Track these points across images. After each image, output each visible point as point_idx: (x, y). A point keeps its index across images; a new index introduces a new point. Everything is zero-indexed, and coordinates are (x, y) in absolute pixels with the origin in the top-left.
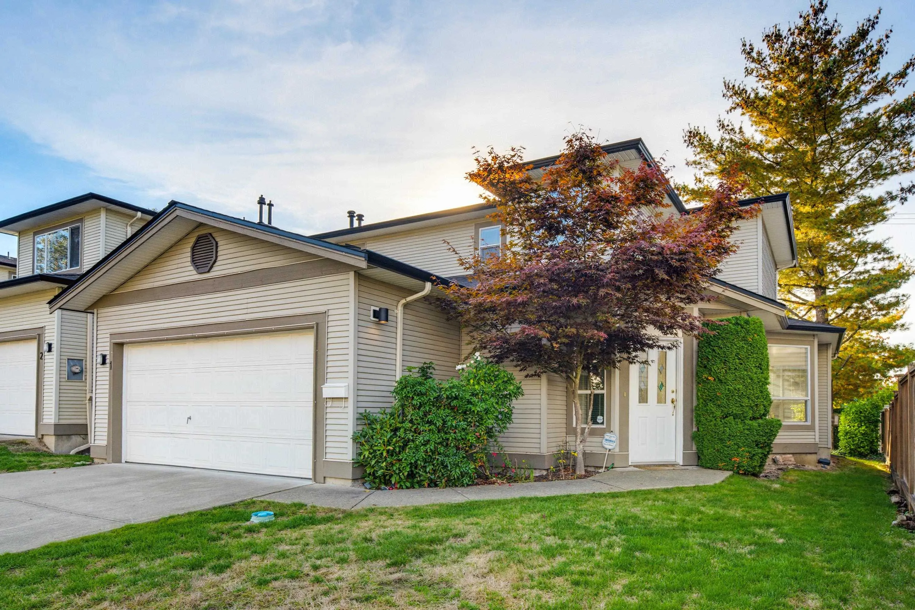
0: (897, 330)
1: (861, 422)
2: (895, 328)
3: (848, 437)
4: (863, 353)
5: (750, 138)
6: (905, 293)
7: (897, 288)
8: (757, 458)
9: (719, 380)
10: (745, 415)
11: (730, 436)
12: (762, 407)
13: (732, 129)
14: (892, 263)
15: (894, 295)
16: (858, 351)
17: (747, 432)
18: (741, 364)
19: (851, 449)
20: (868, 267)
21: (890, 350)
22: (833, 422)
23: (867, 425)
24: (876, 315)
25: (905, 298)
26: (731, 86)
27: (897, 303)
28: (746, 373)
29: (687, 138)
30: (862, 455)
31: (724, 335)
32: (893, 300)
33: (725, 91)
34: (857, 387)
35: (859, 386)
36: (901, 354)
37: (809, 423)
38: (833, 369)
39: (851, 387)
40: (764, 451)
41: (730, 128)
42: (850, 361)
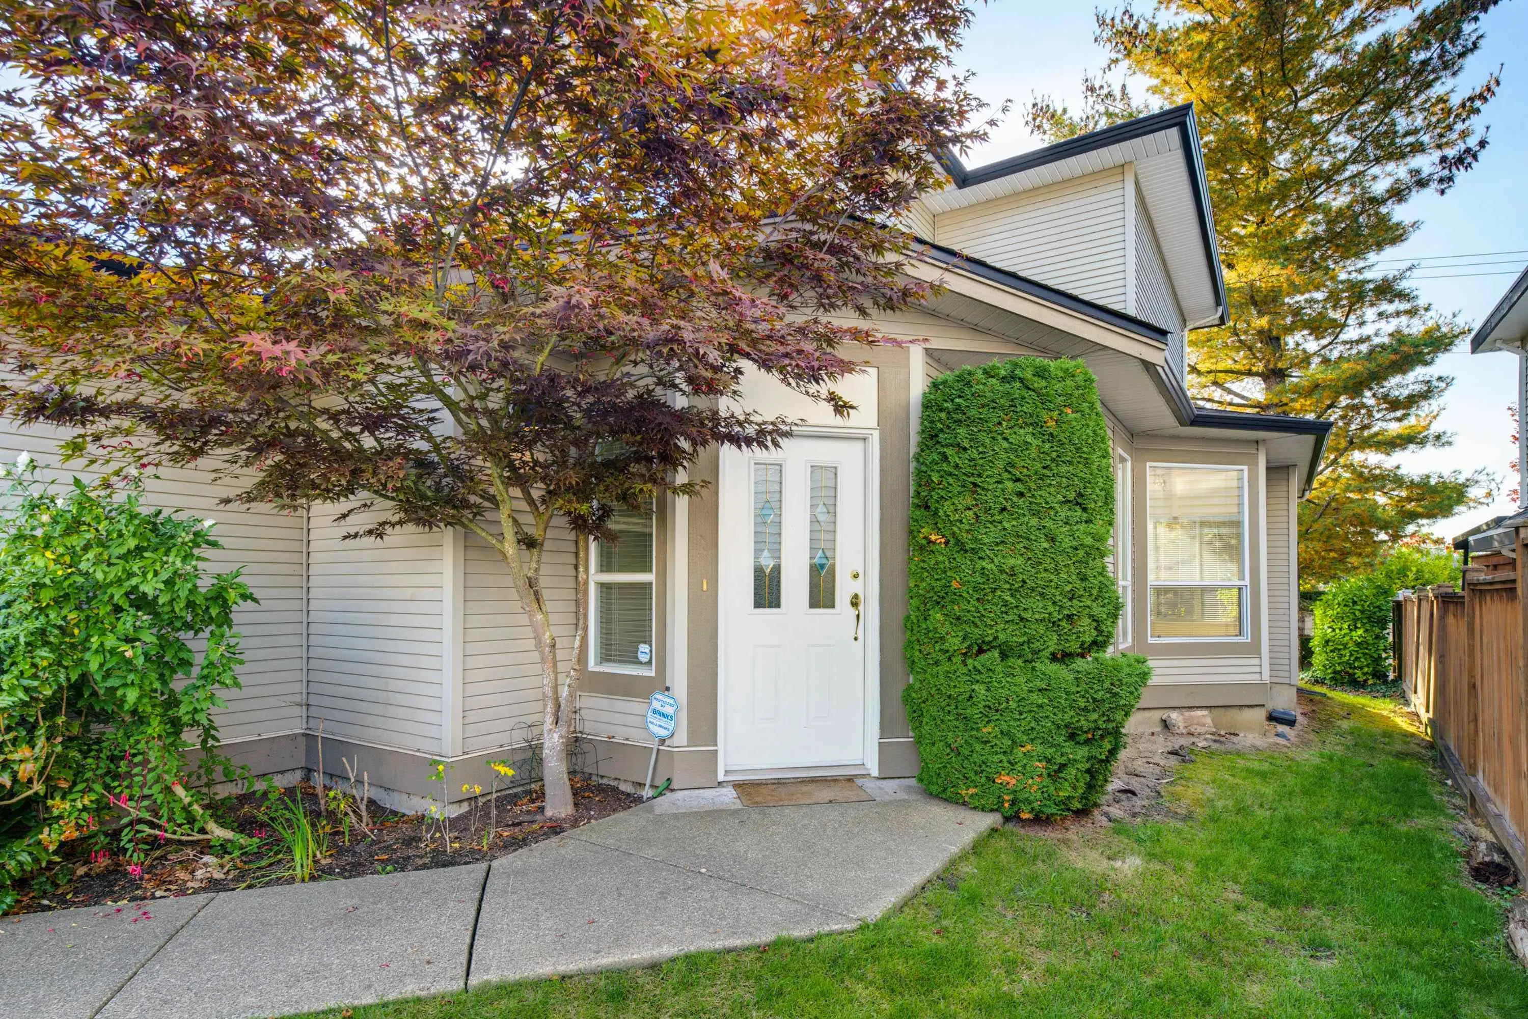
0: (1429, 445)
1: (1355, 620)
2: (1422, 443)
3: (1329, 649)
4: (1360, 491)
5: (1142, 107)
6: (1444, 375)
7: (1426, 364)
8: (1071, 772)
9: (958, 542)
10: (1036, 645)
11: (993, 710)
12: (1086, 621)
13: (1109, 95)
14: (1415, 321)
15: (1420, 378)
16: (1347, 489)
17: (1036, 698)
18: (1021, 495)
19: (1335, 672)
20: (1368, 330)
21: (1412, 485)
22: (1301, 630)
23: (1368, 626)
24: (1383, 419)
25: (1443, 385)
26: (1108, 21)
27: (1426, 395)
28: (1034, 521)
29: (1030, 118)
30: (1356, 685)
31: (973, 413)
32: (1418, 388)
33: (1098, 31)
34: (1344, 554)
35: (1349, 554)
36: (1434, 490)
37: (1246, 639)
38: (1300, 523)
39: (1332, 554)
40: (1095, 752)
41: (1105, 91)
42: (1332, 507)
